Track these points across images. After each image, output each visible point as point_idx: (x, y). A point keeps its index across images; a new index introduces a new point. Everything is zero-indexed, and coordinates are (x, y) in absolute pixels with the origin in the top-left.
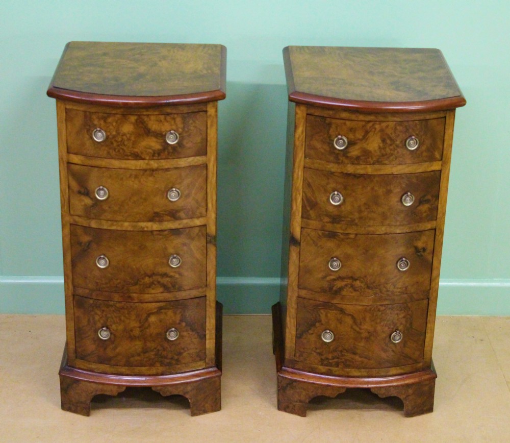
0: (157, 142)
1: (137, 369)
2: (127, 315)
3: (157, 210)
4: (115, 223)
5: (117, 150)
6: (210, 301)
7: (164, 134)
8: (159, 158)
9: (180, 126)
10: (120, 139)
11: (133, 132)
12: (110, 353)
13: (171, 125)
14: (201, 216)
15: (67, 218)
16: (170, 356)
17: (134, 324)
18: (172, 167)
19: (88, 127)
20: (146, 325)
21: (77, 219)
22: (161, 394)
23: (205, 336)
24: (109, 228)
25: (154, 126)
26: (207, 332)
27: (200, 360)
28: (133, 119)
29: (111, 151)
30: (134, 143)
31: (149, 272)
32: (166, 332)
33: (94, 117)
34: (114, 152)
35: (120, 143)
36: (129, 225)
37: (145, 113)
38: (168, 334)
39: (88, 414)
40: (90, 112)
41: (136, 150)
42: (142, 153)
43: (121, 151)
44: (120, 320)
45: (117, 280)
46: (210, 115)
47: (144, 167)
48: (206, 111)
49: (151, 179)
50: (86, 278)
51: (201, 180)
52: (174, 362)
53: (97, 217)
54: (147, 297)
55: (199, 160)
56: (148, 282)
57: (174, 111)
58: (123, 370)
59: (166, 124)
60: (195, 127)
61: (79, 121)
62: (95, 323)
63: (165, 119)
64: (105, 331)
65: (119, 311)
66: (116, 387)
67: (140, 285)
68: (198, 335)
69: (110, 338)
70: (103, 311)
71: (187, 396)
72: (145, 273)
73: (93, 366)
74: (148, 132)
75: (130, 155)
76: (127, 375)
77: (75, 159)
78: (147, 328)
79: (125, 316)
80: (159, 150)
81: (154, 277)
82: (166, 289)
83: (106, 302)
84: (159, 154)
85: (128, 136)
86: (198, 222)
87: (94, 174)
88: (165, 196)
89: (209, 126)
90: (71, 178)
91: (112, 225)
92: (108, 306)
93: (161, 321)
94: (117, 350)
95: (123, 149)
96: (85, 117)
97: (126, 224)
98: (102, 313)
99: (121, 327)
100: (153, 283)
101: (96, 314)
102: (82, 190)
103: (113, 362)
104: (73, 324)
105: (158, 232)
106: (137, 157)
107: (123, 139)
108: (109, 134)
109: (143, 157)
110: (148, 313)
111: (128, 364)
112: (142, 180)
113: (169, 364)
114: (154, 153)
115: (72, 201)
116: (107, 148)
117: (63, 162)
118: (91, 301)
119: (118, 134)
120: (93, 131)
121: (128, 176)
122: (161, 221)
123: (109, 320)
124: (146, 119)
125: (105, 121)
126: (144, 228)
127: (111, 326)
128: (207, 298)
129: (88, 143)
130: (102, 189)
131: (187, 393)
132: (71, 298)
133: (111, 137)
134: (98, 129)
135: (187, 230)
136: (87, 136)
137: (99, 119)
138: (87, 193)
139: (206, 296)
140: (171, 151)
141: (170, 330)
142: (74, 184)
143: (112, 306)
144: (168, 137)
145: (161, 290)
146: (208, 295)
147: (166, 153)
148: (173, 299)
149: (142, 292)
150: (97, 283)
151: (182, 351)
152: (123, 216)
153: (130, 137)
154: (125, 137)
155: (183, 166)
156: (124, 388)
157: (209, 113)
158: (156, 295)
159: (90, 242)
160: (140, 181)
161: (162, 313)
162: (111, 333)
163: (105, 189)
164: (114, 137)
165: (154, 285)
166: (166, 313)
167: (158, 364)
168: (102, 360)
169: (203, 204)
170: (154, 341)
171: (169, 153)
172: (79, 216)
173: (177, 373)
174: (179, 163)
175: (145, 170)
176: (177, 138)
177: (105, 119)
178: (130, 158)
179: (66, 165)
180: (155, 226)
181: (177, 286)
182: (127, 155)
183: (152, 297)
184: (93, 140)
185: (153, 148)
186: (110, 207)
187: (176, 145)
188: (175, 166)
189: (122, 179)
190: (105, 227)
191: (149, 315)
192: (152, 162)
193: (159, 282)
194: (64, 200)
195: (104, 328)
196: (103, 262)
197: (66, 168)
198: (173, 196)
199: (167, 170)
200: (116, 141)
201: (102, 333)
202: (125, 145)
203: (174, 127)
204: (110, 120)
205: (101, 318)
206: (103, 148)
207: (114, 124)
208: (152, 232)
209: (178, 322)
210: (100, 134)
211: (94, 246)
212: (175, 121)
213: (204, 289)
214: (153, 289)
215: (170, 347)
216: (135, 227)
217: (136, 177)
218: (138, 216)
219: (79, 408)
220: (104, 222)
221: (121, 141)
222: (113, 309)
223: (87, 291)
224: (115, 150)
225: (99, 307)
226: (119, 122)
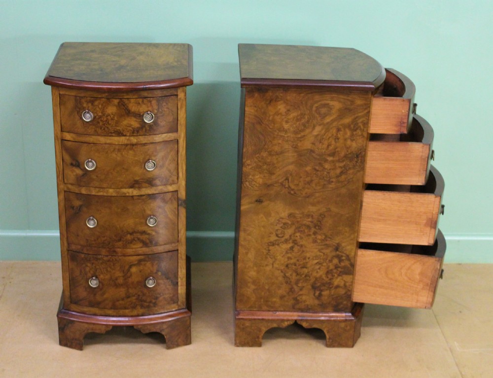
0: (136, 121)
1: (121, 312)
2: (113, 267)
3: (137, 178)
4: (101, 190)
5: (102, 129)
6: (181, 254)
7: (142, 114)
8: (138, 134)
9: (155, 107)
10: (105, 119)
11: (115, 113)
12: (99, 298)
13: (148, 107)
14: (174, 184)
15: (62, 186)
16: (148, 300)
17: (118, 274)
18: (149, 142)
19: (79, 110)
20: (129, 274)
21: (70, 186)
22: (142, 331)
23: (177, 283)
24: (97, 194)
25: (134, 107)
26: (179, 280)
27: (174, 303)
28: (116, 101)
29: (97, 129)
30: (117, 122)
31: (131, 231)
32: (146, 280)
33: (83, 100)
34: (100, 131)
35: (105, 122)
36: (114, 192)
37: (125, 97)
38: (147, 282)
39: (81, 349)
40: (80, 97)
41: (118, 128)
42: (123, 131)
43: (106, 129)
44: (107, 271)
45: (104, 237)
46: (180, 99)
47: (126, 142)
48: (177, 95)
49: (131, 152)
50: (78, 236)
51: (173, 153)
52: (152, 305)
53: (87, 185)
54: (129, 251)
55: (171, 136)
56: (130, 239)
57: (150, 95)
58: (110, 312)
59: (144, 106)
60: (168, 108)
61: (70, 104)
62: (86, 274)
63: (143, 102)
64: (94, 280)
65: (106, 264)
66: (104, 326)
67: (123, 241)
68: (172, 282)
69: (99, 286)
70: (93, 263)
71: (163, 333)
72: (127, 231)
73: (85, 309)
74: (128, 113)
75: (114, 133)
76: (113, 316)
77: (68, 136)
78: (129, 277)
79: (111, 268)
80: (138, 128)
81: (134, 234)
82: (145, 244)
83: (95, 256)
84: (138, 132)
85: (112, 116)
86: (171, 188)
87: (84, 149)
88: (143, 166)
89: (179, 107)
90: (64, 153)
91: (99, 192)
92: (97, 259)
93: (140, 271)
94: (105, 296)
95: (107, 128)
96: (76, 100)
97: (111, 190)
98: (92, 265)
99: (108, 277)
100: (134, 240)
101: (87, 266)
102: (74, 163)
103: (101, 306)
104: (68, 274)
105: (137, 197)
106: (120, 134)
107: (107, 119)
108: (96, 115)
109: (125, 134)
110: (130, 264)
111: (114, 307)
112: (124, 153)
113: (148, 307)
114: (134, 131)
115: (66, 171)
116: (94, 127)
117: (58, 139)
118: (83, 256)
119: (104, 115)
120: (82, 113)
121: (112, 150)
122: (139, 188)
123: (98, 271)
124: (126, 101)
125: (92, 104)
126: (126, 194)
127: (100, 275)
128: (179, 252)
129: (79, 123)
130: (91, 162)
131: (163, 330)
132: (66, 253)
133: (97, 117)
134: (87, 111)
135: (162, 195)
136: (77, 117)
137: (88, 102)
138: (78, 165)
139: (178, 250)
140: (148, 129)
141: (149, 279)
142: (67, 158)
143: (100, 259)
144: (146, 117)
145: (141, 245)
146: (179, 249)
147: (144, 130)
148: (150, 253)
149: (125, 247)
150: (87, 240)
151: (159, 296)
152: (108, 184)
153: (114, 117)
154: (109, 117)
155: (158, 141)
156: (111, 327)
157: (179, 97)
158: (137, 249)
159: (81, 206)
160: (122, 154)
161: (141, 264)
162: (100, 282)
163: (93, 161)
164: (100, 117)
165: (134, 241)
166: (145, 265)
167: (139, 307)
168: (92, 305)
169: (175, 173)
170: (135, 288)
171: (146, 131)
172: (72, 184)
173: (154, 314)
174: (155, 139)
175: (127, 145)
176: (153, 118)
177: (92, 102)
178: (114, 135)
179: (60, 141)
180: (135, 192)
181: (154, 242)
182: (111, 133)
183: (133, 251)
184: (83, 120)
185: (133, 126)
186: (97, 176)
187: (152, 124)
188: (151, 141)
189: (107, 152)
190: (93, 193)
191: (130, 267)
192: (132, 138)
193: (139, 239)
194: (59, 171)
195: (94, 278)
196: (92, 222)
197: (60, 144)
198: (150, 167)
199: (145, 144)
200: (101, 121)
201: (92, 282)
202: (109, 124)
203: (150, 109)
204: (96, 103)
205: (91, 269)
206: (91, 126)
207: (100, 106)
208: (132, 196)
209: (155, 271)
210: (88, 115)
211: (85, 209)
212: (151, 103)
213: (177, 244)
214: (134, 244)
215: (149, 293)
216: (118, 193)
217: (119, 150)
218: (121, 183)
219: (74, 344)
220: (92, 189)
221: (106, 121)
222: (101, 261)
223: (79, 247)
224: (101, 129)
225: (89, 260)
226: (104, 104)
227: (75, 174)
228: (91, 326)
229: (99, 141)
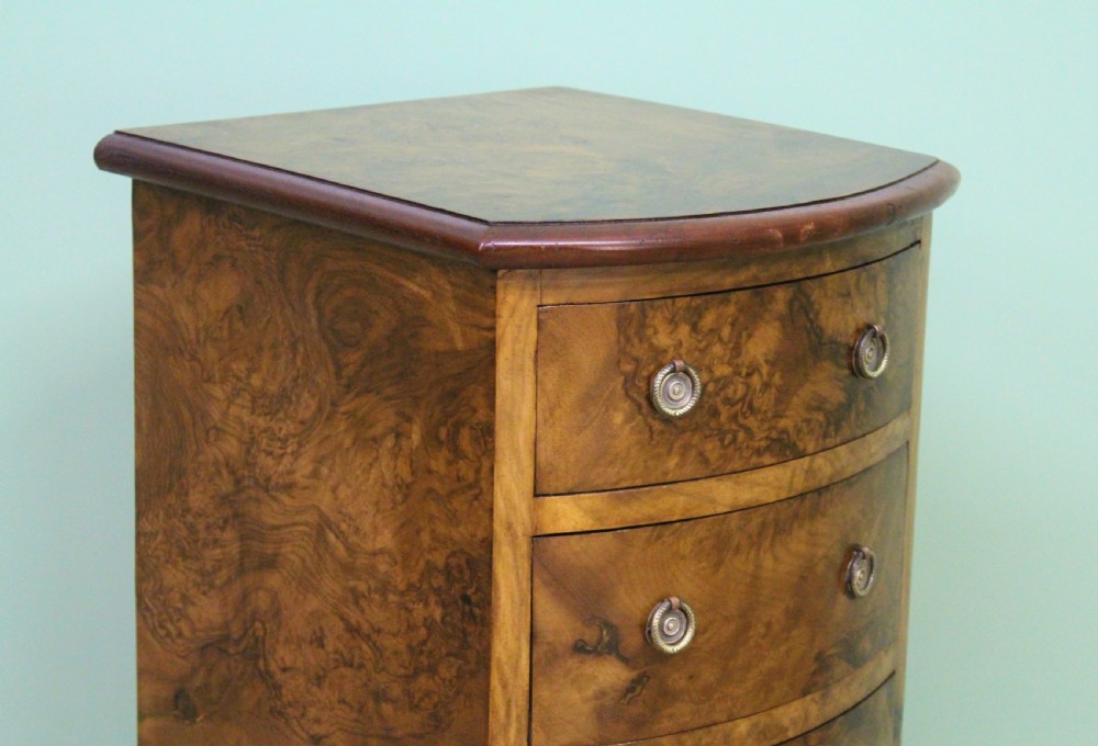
0: (837, 379)
3: (821, 645)
5: (728, 438)
7: (855, 343)
8: (838, 440)
9: (883, 303)
10: (740, 391)
11: (778, 354)
13: (869, 307)
14: (893, 640)
18: (859, 469)
19: (633, 366)
25: (833, 316)
28: (782, 299)
29: (709, 446)
30: (781, 396)
33: (657, 317)
34: (718, 451)
35: (739, 406)
37: (813, 272)
40: (643, 302)
41: (782, 424)
42: (799, 431)
43: (741, 436)
46: (923, 257)
48: (920, 243)
51: (899, 504)
55: (899, 429)
57: (876, 251)
59: (859, 302)
60: (904, 305)
61: (592, 349)
63: (858, 283)
74: (817, 346)
75: (767, 449)
77: (566, 513)
80: (838, 407)
84: (838, 427)
85: (765, 370)
86: (886, 665)
87: (642, 558)
89: (919, 296)
95: (747, 429)
96: (622, 323)
97: (741, 728)
102: (591, 638)
105: (818, 734)
106: (785, 449)
107: (748, 386)
108: (710, 378)
109: (800, 446)
114: (828, 423)
115: (545, 695)
116: (696, 438)
119: (737, 371)
122: (826, 687)
124: (815, 292)
125: (694, 328)
126: (786, 729)
129: (629, 435)
133: (710, 386)
134: (675, 365)
137: (674, 322)
138: (610, 641)
147: (853, 415)
152: (732, 698)
153: (770, 375)
154: (756, 380)
155: (877, 459)
157: (922, 251)
164: (723, 383)
171: (859, 416)
174: (872, 449)
175: (803, 497)
176: (882, 353)
177: (694, 319)
178: (767, 459)
179: (524, 548)
180: (814, 711)
182: (758, 452)
184: (657, 411)
185: (827, 406)
186: (691, 677)
188: (864, 463)
192: (820, 461)
194: (508, 704)
197: (524, 564)
198: (861, 579)
199: (849, 482)
202: (754, 412)
203: (872, 312)
204: (711, 320)
206: (684, 437)
207: (726, 332)
212: (876, 288)
217: (778, 528)
221: (743, 399)
224: (722, 440)
226: (741, 319)
227: (590, 692)
229: (713, 501)
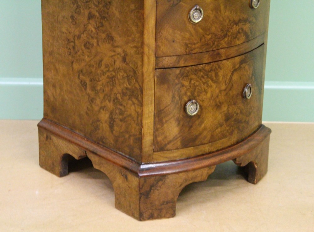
2: (214, 78)
17: (220, 88)
20: (230, 86)
31: (237, 19)
45: (209, 34)
54: (232, 51)
56: (235, 31)
64: (193, 104)
65: (208, 75)
66: (207, 169)
67: (229, 36)
68: (259, 90)
69: (198, 112)
70: (191, 79)
72: (234, 20)
78: (231, 90)
79: (212, 80)
81: (240, 24)
82: (247, 37)
83: (195, 67)
92: (197, 72)
93: (240, 79)
94: (203, 125)
98: (190, 83)
99: (208, 95)
100: (238, 32)
101: (183, 86)
103: (198, 142)
110: (232, 70)
111: (212, 139)
118: (178, 71)
123: (197, 90)
127: (199, 96)
139: (264, 43)
143: (200, 70)
145: (243, 39)
148: (249, 50)
150: (187, 44)
151: (251, 111)
156: (214, 167)
161: (242, 68)
162: (199, 105)
165: (239, 35)
170: (235, 104)
183: (237, 50)
191: (233, 73)
193: (243, 30)
196: (197, 14)
205: (188, 89)
209: (251, 76)
214: (238, 39)
219: (164, 211)
222: (202, 73)
223: (174, 58)
225: (187, 76)
228: (191, 174)
